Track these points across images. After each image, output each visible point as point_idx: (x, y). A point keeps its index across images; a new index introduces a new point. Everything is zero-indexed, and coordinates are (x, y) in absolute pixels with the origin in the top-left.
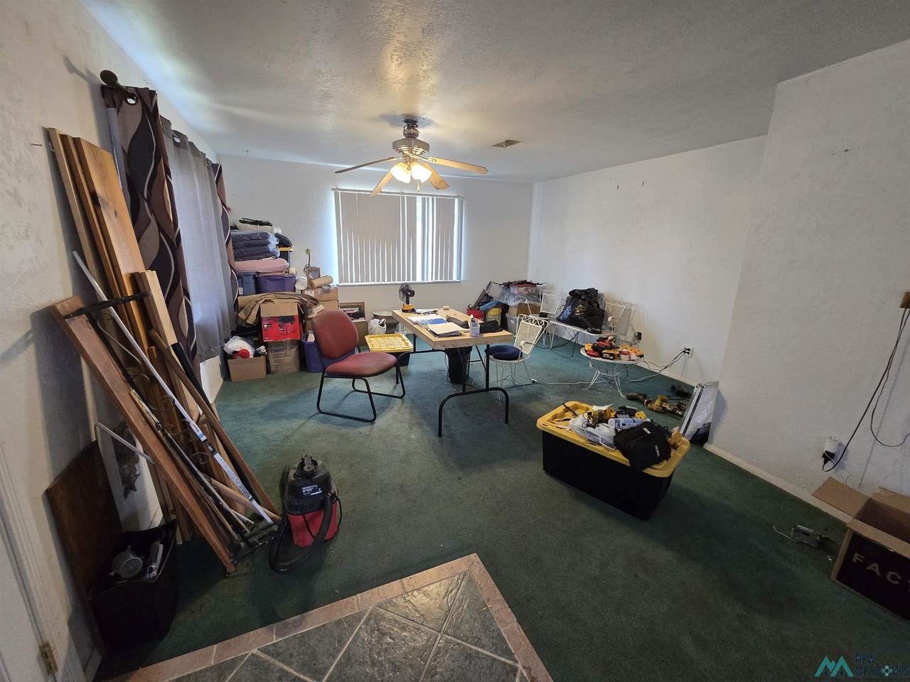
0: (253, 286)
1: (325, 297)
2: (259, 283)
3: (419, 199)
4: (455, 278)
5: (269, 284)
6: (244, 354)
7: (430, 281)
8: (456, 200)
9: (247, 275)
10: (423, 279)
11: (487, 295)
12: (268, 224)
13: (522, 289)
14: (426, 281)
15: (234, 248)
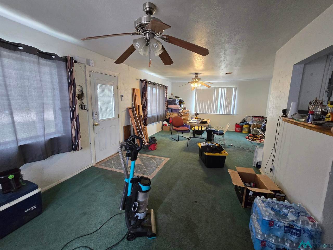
0: (171, 111)
1: (186, 115)
2: (172, 110)
3: (220, 89)
4: (231, 114)
5: (174, 111)
6: (166, 125)
7: (222, 114)
8: (234, 88)
9: (170, 108)
10: (220, 113)
11: (245, 120)
12: (179, 97)
13: (256, 119)
14: (220, 114)
15: (168, 102)
